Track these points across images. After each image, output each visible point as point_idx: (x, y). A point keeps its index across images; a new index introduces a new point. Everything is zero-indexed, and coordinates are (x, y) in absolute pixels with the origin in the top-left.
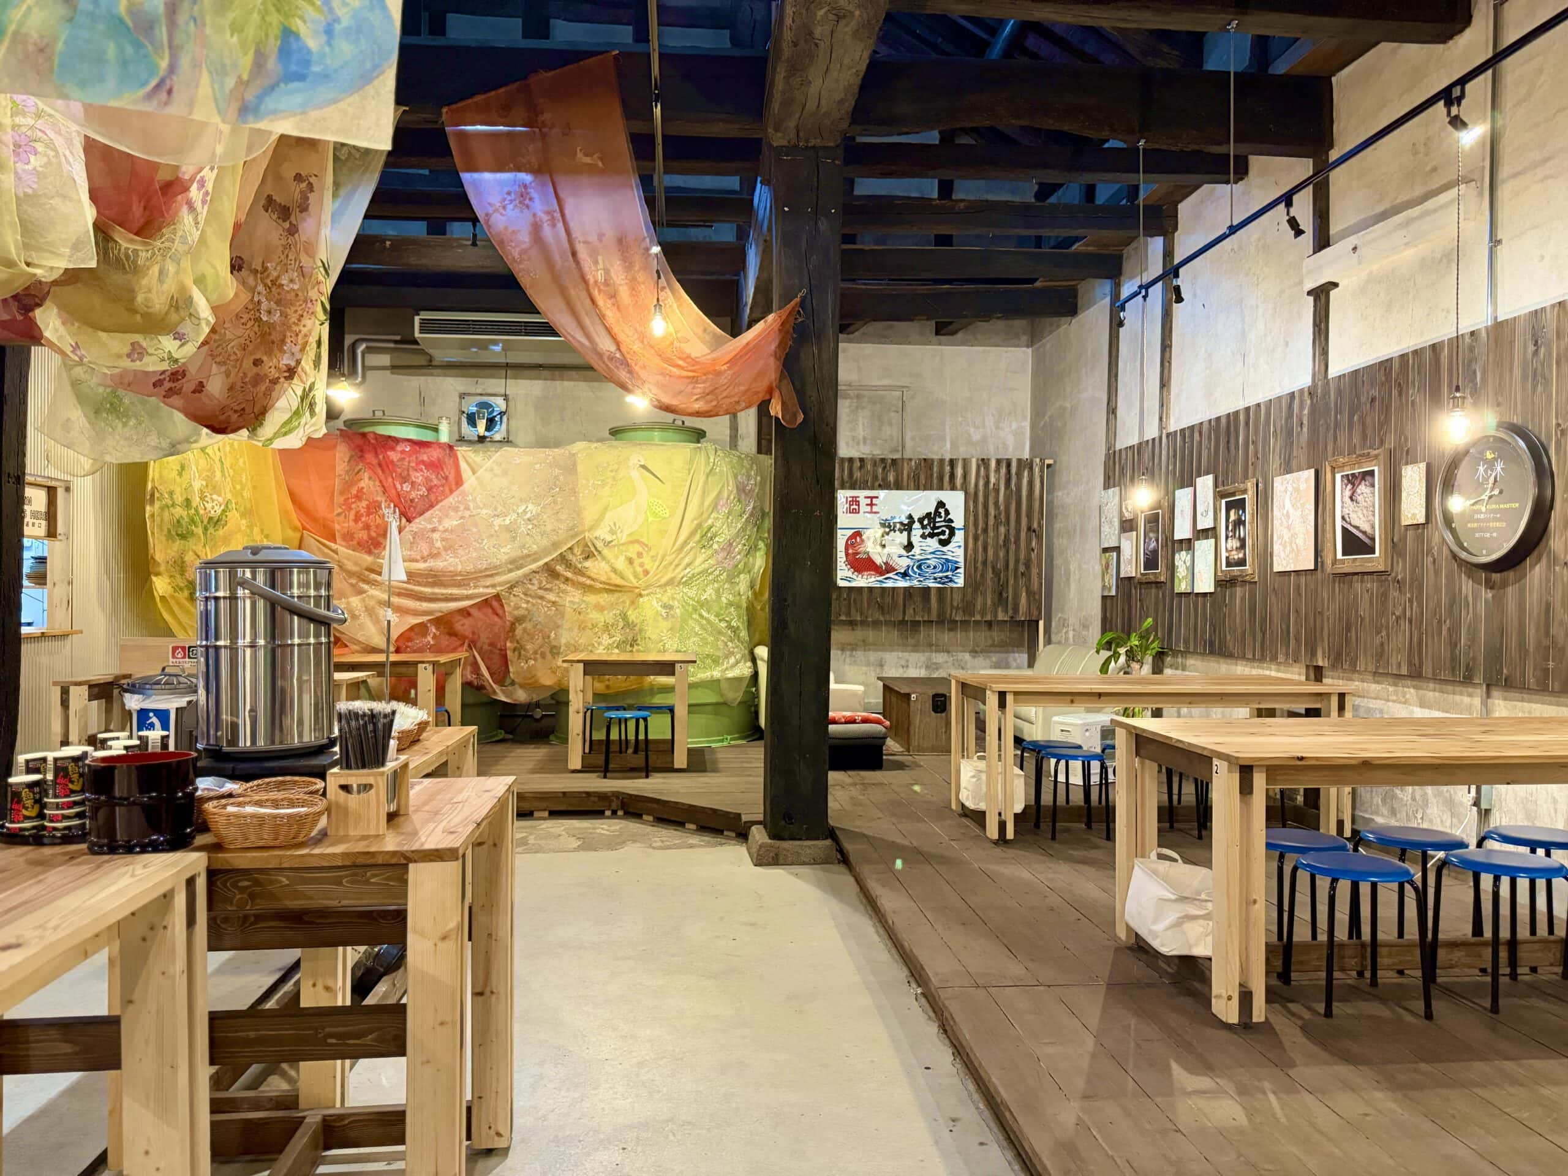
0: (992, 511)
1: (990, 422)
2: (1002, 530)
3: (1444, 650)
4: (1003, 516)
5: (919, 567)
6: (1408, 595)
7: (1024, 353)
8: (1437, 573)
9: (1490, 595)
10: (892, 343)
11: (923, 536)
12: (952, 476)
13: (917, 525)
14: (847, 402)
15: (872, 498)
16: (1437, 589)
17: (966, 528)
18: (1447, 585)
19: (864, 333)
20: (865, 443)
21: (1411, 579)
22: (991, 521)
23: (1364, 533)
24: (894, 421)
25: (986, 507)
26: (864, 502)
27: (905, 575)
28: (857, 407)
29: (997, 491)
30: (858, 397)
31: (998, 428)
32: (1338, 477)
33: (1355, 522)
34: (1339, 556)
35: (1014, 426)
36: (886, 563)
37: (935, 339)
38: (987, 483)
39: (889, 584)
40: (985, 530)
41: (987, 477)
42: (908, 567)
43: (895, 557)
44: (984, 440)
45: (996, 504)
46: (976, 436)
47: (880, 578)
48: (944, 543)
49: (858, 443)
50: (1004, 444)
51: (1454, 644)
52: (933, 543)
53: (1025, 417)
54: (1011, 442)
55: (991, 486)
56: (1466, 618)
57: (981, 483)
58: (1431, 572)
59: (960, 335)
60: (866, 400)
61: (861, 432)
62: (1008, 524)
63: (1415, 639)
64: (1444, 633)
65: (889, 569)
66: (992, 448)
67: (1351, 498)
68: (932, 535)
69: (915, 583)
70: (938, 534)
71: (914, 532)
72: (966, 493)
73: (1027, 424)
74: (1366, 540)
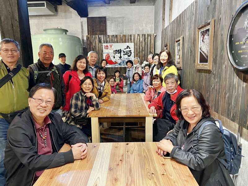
0: (141, 48)
1: (144, 25)
2: (144, 52)
3: (226, 106)
4: (144, 49)
5: (123, 62)
6: (216, 80)
7: (152, 7)
8: (226, 72)
9: (244, 85)
10: (119, 6)
11: (124, 55)
12: (131, 39)
13: (122, 52)
14: (109, 21)
15: (111, 45)
16: (226, 78)
17: (134, 52)
18: (229, 78)
19: (113, 4)
20: (114, 32)
21: (218, 74)
22: (141, 50)
23: (205, 54)
24: (121, 26)
25: (139, 47)
26: (109, 46)
27: (120, 64)
28: (112, 23)
29: (142, 42)
30: (112, 20)
31: (146, 27)
32: (200, 32)
33: (203, 50)
34: (199, 63)
35: (150, 26)
36: (115, 62)
37: (130, 4)
38: (139, 41)
39: (116, 66)
40: (139, 53)
41: (140, 39)
42: (121, 62)
43: (117, 60)
44: (143, 30)
45: (142, 46)
46: (141, 29)
47: (114, 65)
48: (129, 56)
49: (112, 32)
50: (148, 31)
51: (229, 104)
52: (126, 56)
53: (153, 24)
54: (149, 30)
55: (141, 41)
56: (235, 94)
57: (138, 40)
58: (224, 72)
59: (136, 3)
60: (113, 21)
61: (113, 29)
62: (145, 51)
63: (217, 98)
64: (226, 98)
65: (116, 63)
66: (145, 32)
67: (202, 40)
68: (126, 54)
69: (122, 66)
70: (128, 54)
71: (122, 54)
72: (134, 43)
73: (153, 25)
74: (206, 57)
